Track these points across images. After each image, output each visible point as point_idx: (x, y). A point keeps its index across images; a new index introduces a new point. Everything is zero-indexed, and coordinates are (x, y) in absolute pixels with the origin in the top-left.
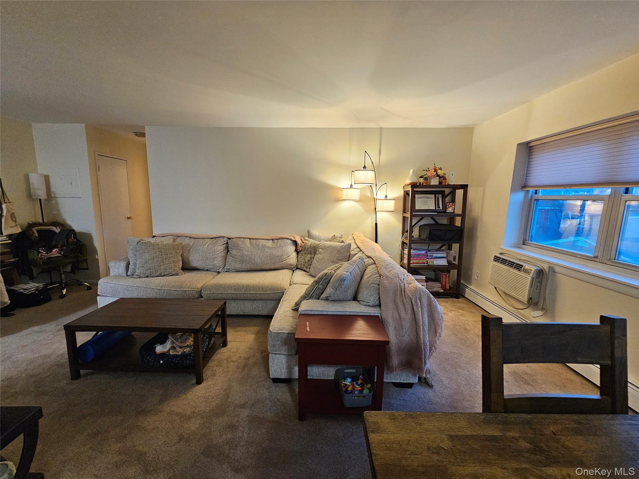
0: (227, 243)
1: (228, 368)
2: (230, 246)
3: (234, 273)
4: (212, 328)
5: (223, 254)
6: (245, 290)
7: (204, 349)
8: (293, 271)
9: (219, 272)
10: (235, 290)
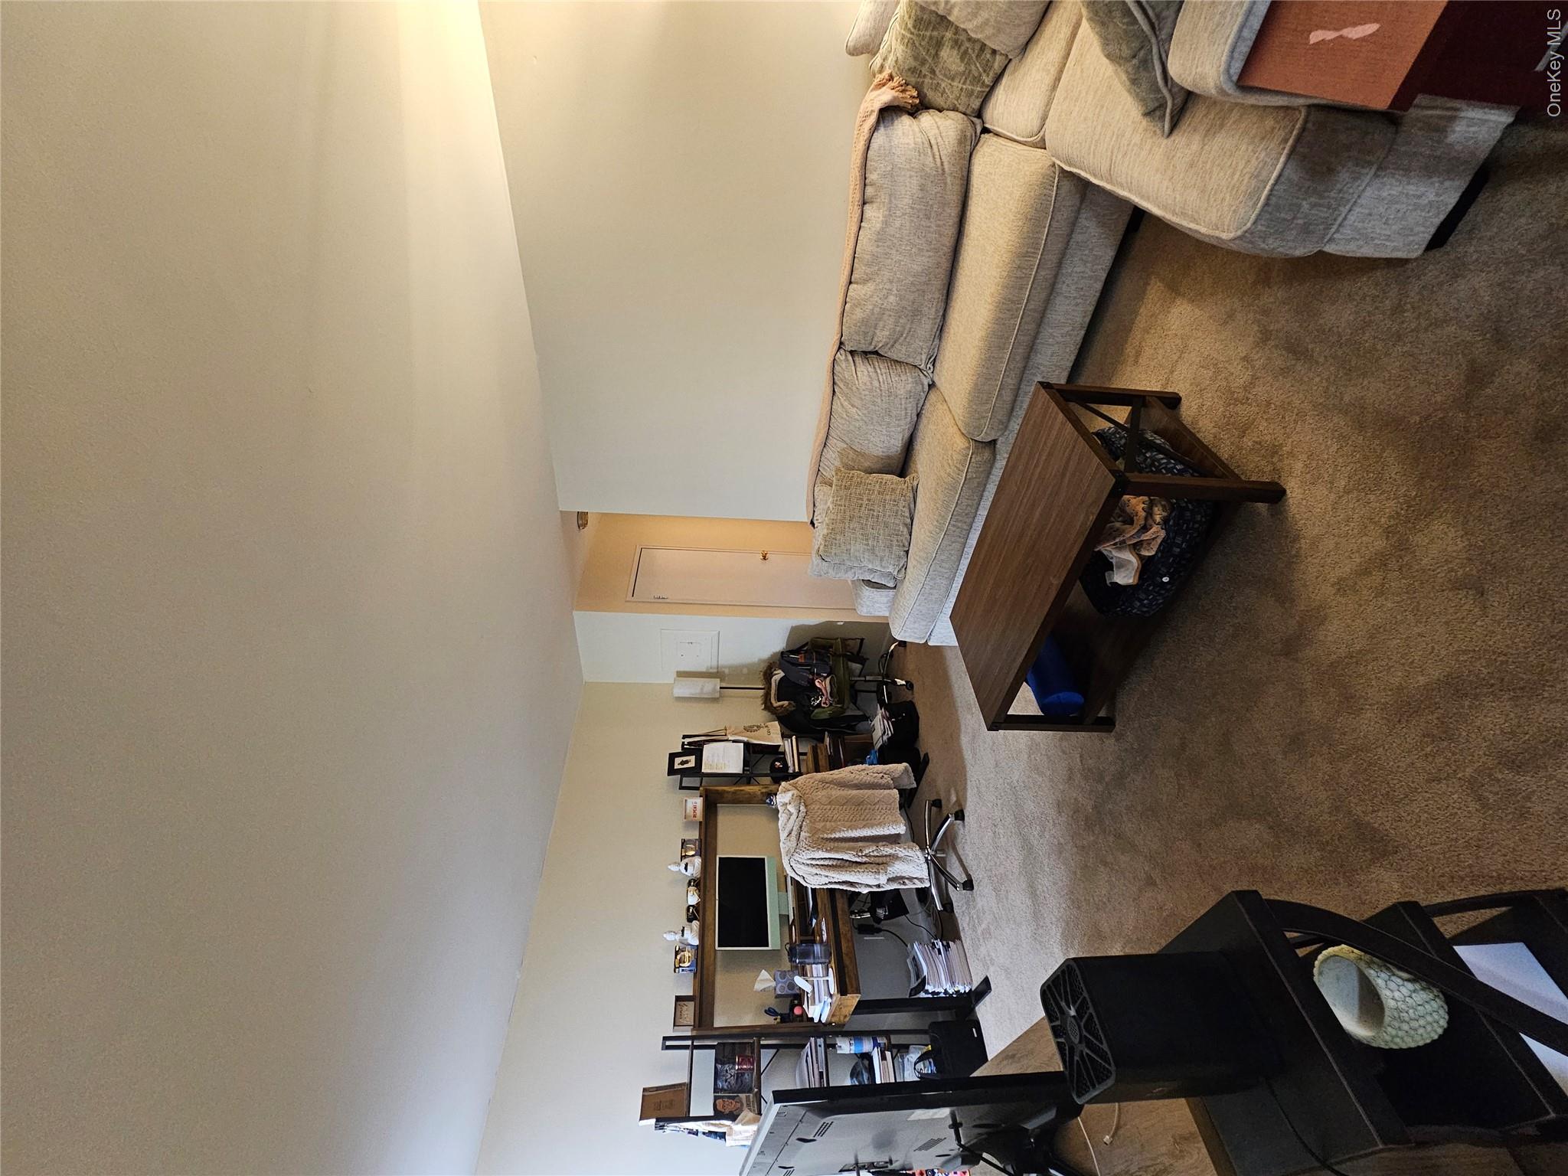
0: (852, 353)
1: (1269, 403)
2: (861, 346)
3: (944, 343)
4: (1114, 434)
5: (882, 368)
6: (1014, 317)
7: (1178, 467)
8: (985, 130)
9: (929, 385)
10: (1001, 348)
